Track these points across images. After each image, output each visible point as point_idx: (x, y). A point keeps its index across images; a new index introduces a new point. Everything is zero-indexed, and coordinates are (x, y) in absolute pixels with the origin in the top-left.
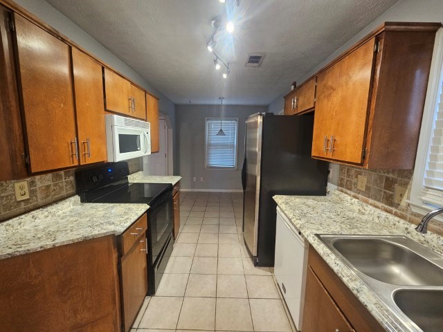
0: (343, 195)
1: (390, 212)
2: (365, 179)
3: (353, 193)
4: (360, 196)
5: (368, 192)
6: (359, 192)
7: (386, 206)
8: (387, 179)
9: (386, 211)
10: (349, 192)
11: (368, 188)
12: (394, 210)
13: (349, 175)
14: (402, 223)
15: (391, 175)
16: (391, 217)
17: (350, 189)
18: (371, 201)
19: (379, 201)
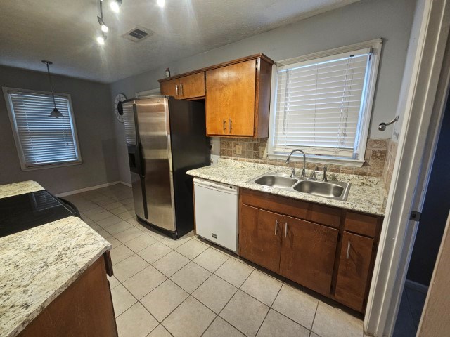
0: (227, 161)
1: (258, 162)
2: (241, 147)
3: (233, 158)
4: (239, 158)
5: (244, 155)
6: (238, 156)
7: (256, 160)
8: (255, 144)
9: (256, 162)
10: (230, 157)
11: (243, 152)
12: (260, 160)
13: (228, 147)
14: (267, 166)
15: (256, 142)
16: (260, 165)
17: (231, 155)
18: (246, 159)
19: (251, 158)
